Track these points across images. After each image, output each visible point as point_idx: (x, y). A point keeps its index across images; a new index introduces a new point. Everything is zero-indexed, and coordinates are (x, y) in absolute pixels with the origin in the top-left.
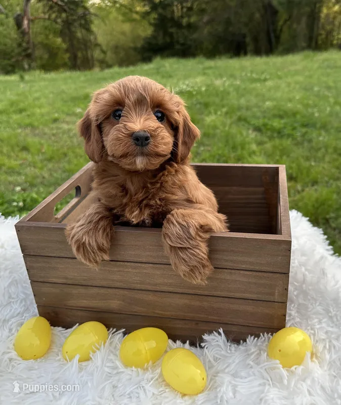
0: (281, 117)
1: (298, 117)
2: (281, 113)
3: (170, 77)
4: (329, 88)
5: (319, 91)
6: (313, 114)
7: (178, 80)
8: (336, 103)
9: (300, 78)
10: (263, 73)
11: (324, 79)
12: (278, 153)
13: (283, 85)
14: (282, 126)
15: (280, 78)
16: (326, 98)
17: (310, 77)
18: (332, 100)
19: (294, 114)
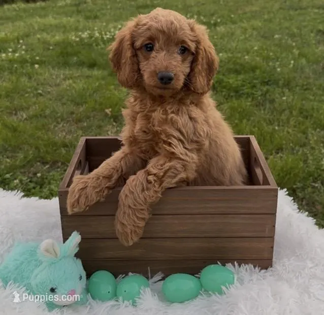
0: (237, 72)
1: (258, 72)
2: (238, 67)
3: (96, 17)
4: (292, 36)
5: (280, 40)
6: (275, 68)
7: (108, 22)
8: (301, 55)
9: (258, 23)
10: (213, 15)
11: (287, 24)
12: (237, 116)
13: (238, 32)
14: (240, 83)
15: (234, 23)
16: (289, 48)
17: (270, 21)
18: (296, 52)
19: (253, 69)
